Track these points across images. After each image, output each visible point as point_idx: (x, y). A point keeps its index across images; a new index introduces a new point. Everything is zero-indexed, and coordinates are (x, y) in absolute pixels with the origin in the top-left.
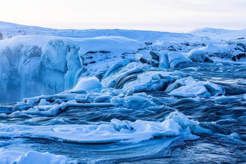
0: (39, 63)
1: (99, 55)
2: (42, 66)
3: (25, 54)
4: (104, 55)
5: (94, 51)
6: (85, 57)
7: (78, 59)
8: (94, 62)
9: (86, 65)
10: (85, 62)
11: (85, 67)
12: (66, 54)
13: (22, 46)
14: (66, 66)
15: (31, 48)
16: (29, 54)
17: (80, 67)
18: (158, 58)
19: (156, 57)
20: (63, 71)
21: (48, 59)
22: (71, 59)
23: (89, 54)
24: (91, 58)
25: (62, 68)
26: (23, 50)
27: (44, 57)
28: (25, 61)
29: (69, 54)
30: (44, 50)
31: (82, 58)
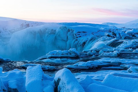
0: (54, 36)
1: (82, 33)
2: (56, 38)
3: (48, 33)
4: (84, 34)
5: (80, 32)
6: (77, 34)
7: (73, 35)
8: (81, 36)
9: (77, 37)
10: (77, 36)
11: (77, 39)
12: (67, 33)
13: (47, 29)
14: (67, 38)
15: (51, 30)
16: (49, 33)
17: (74, 38)
18: (115, 35)
19: (114, 34)
20: (66, 40)
21: (59, 35)
22: (70, 35)
23: (78, 33)
24: (79, 34)
26: (47, 31)
27: (57, 34)
28: (48, 36)
29: (69, 33)
30: (57, 31)
31: (76, 35)
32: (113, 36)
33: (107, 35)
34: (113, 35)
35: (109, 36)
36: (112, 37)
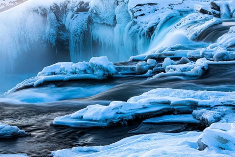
0: (87, 17)
1: (147, 7)
2: (90, 21)
3: (72, 10)
4: (152, 7)
5: (142, 3)
6: (134, 10)
7: (127, 12)
8: (143, 15)
9: (136, 17)
10: (135, 15)
11: (136, 20)
12: (114, 8)
13: (69, 2)
14: (115, 19)
15: (78, 3)
16: (75, 9)
17: (129, 20)
18: (219, 9)
20: (112, 24)
21: (96, 14)
22: (120, 12)
23: (138, 7)
24: (140, 10)
25: (111, 22)
26: (70, 5)
27: (92, 12)
28: (72, 16)
29: (118, 8)
30: (91, 5)
31: (132, 11)
32: (214, 10)
33: (199, 10)
34: (213, 8)
35: (203, 11)
36: (210, 14)
